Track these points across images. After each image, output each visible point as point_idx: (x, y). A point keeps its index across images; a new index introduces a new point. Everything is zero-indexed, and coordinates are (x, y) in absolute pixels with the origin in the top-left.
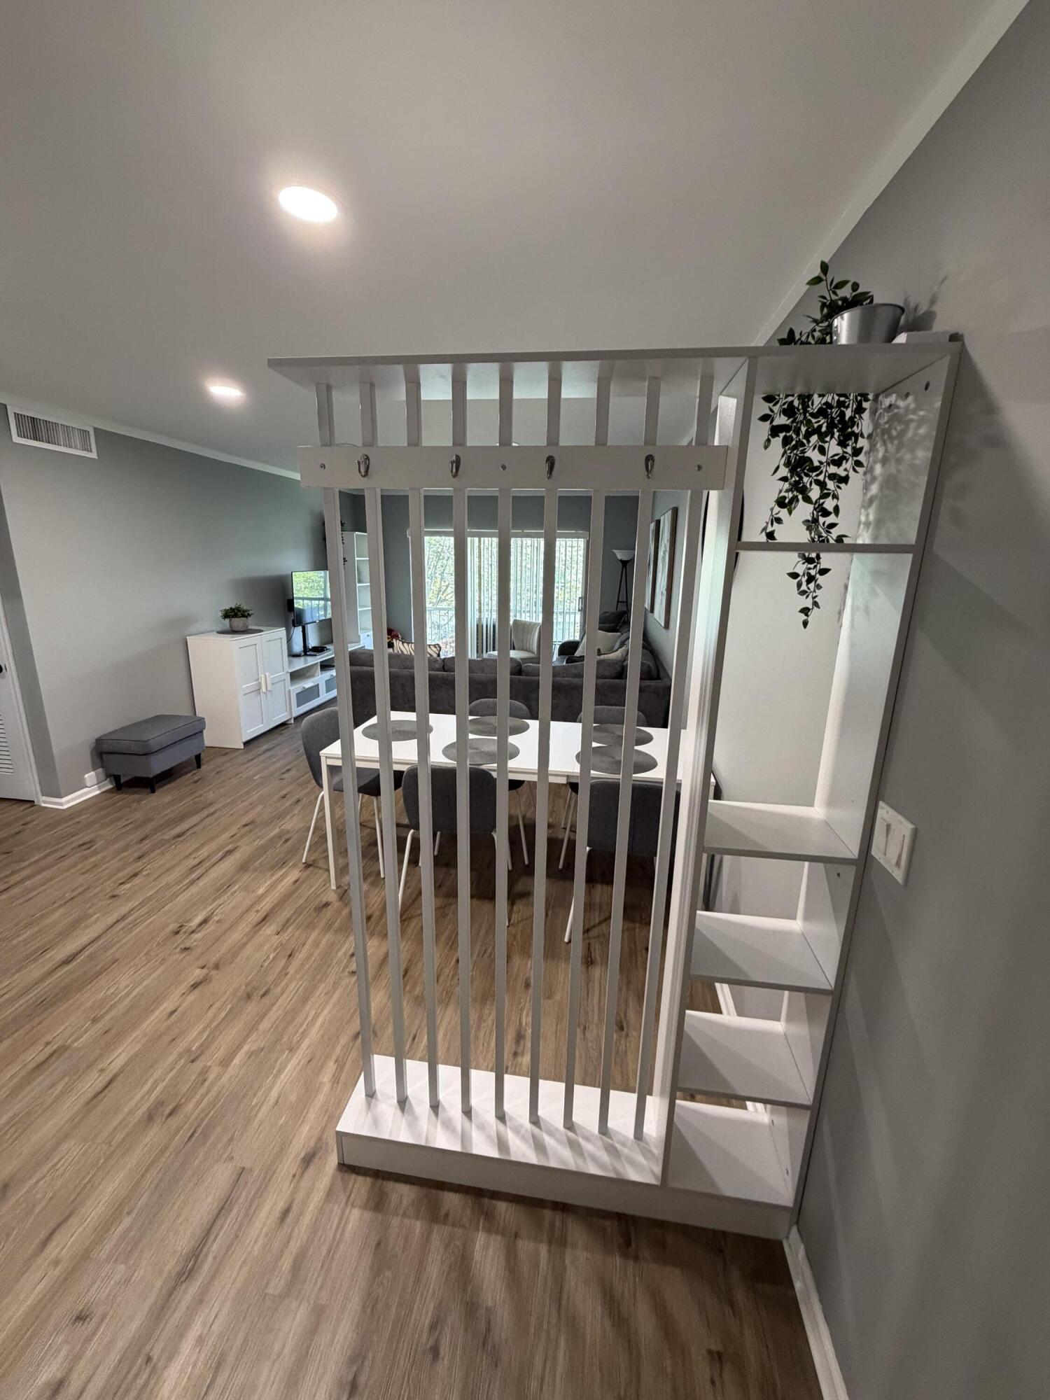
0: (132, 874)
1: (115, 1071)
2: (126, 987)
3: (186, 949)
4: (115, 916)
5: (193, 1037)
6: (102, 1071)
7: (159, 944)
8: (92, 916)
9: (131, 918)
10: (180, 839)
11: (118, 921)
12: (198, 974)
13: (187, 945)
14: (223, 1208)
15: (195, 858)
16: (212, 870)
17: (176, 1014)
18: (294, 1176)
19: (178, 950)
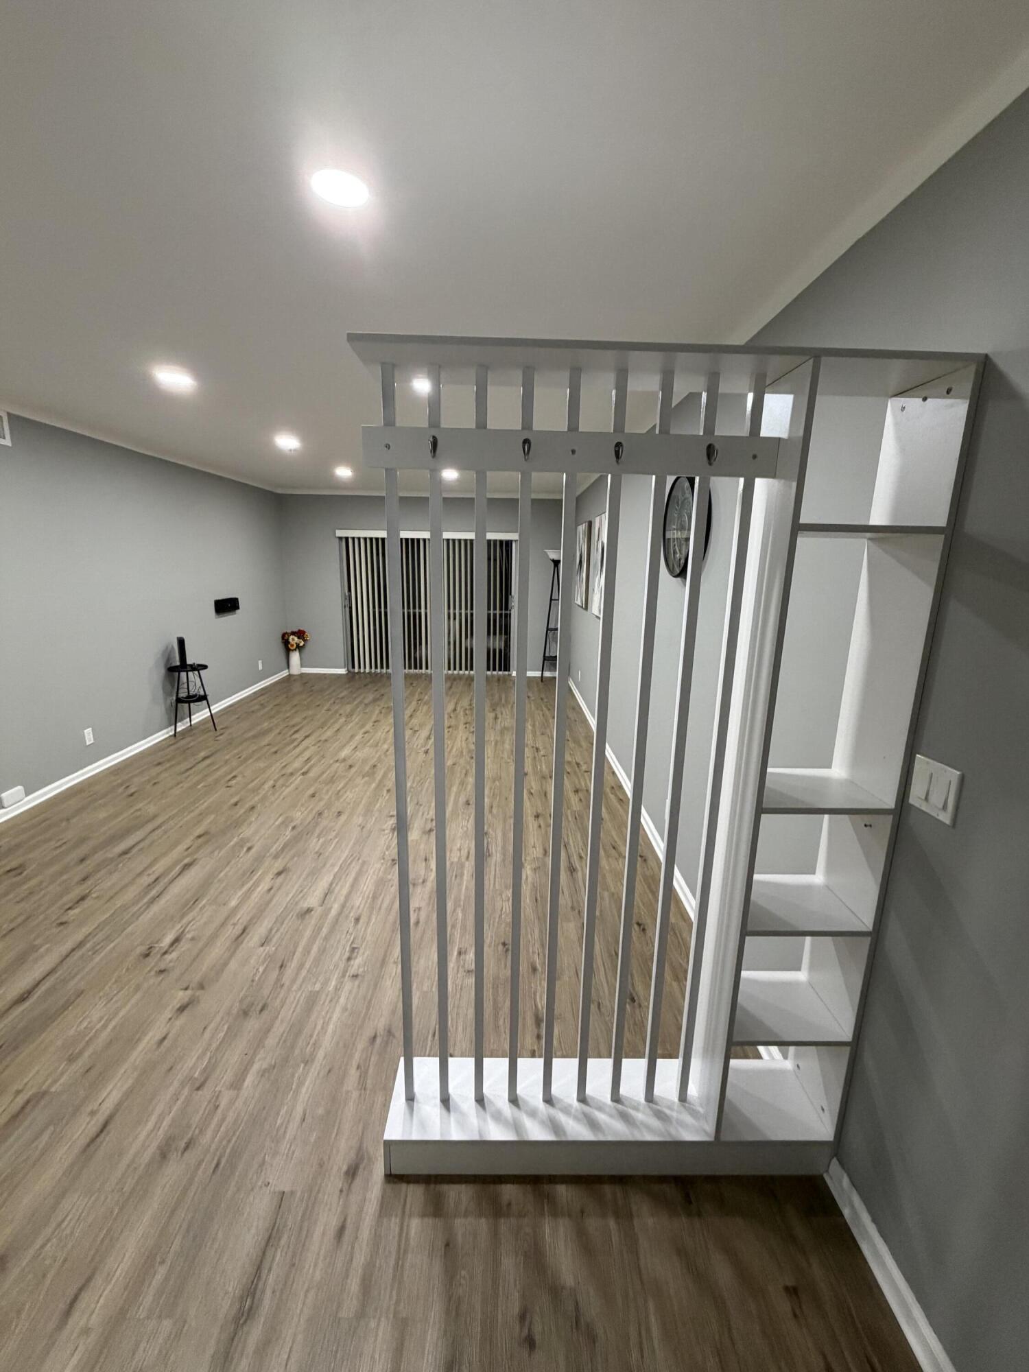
0: (79, 897)
1: (108, 1113)
2: (101, 1018)
3: (162, 972)
4: (69, 945)
5: (192, 1063)
6: (93, 1113)
7: (128, 969)
8: (40, 947)
9: (88, 945)
10: (128, 856)
11: (73, 950)
12: (181, 996)
13: (162, 967)
14: (270, 1238)
15: (149, 875)
16: (172, 885)
17: (166, 1041)
18: (341, 1191)
19: (153, 973)
